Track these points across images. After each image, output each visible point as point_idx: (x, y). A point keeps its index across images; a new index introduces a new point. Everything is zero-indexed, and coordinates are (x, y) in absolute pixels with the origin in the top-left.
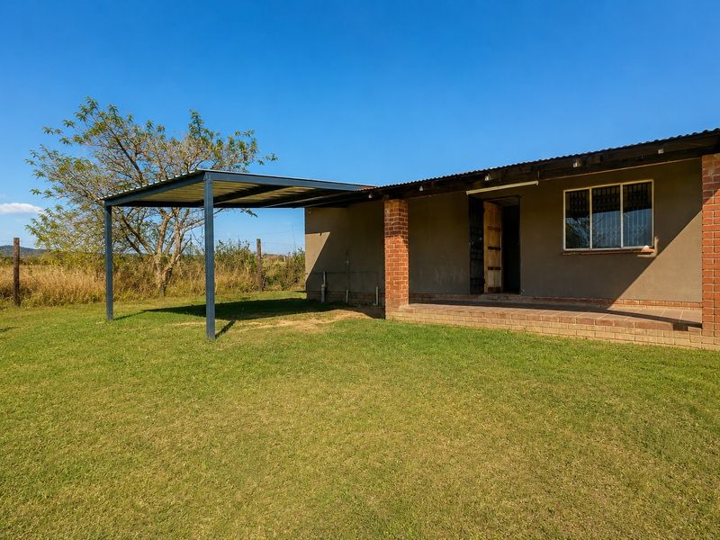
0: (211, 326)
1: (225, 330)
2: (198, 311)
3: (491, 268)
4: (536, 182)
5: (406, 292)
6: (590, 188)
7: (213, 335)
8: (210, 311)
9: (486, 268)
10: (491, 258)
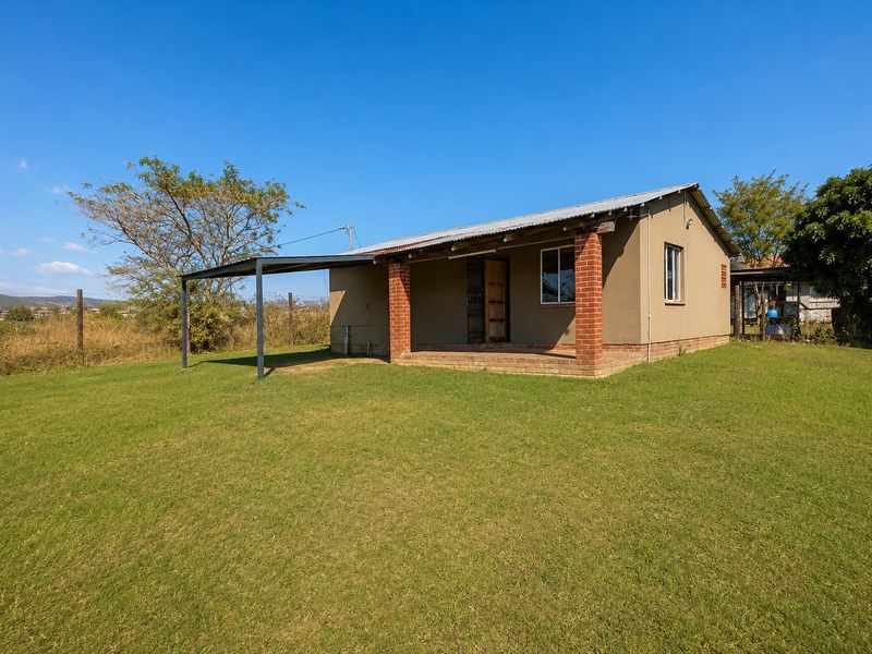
0: (261, 371)
1: (268, 373)
2: (251, 361)
3: (491, 320)
4: (494, 251)
5: (408, 341)
6: (559, 248)
7: (262, 376)
8: (261, 361)
9: (487, 320)
10: (491, 311)
